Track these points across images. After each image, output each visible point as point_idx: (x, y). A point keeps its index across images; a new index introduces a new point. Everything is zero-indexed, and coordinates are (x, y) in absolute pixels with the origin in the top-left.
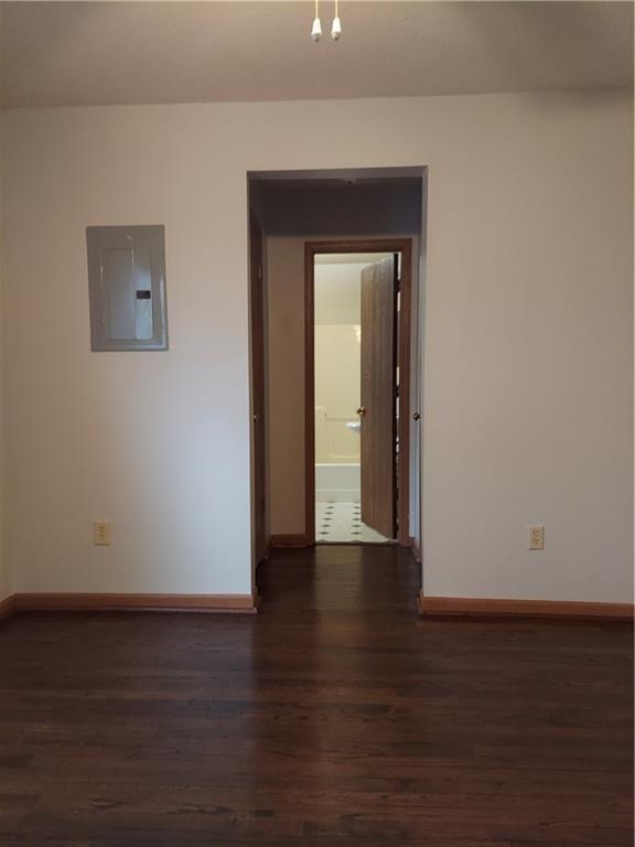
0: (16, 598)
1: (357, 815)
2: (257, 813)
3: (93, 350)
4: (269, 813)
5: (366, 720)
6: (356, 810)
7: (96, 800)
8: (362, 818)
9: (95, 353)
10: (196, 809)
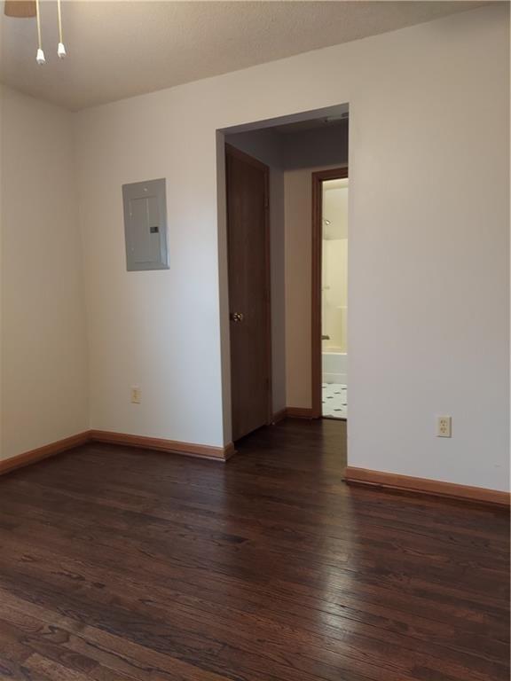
0: (91, 433)
1: (150, 601)
2: (95, 585)
3: (128, 270)
4: (101, 586)
5: (220, 545)
6: (151, 598)
8: (150, 603)
10: (67, 573)
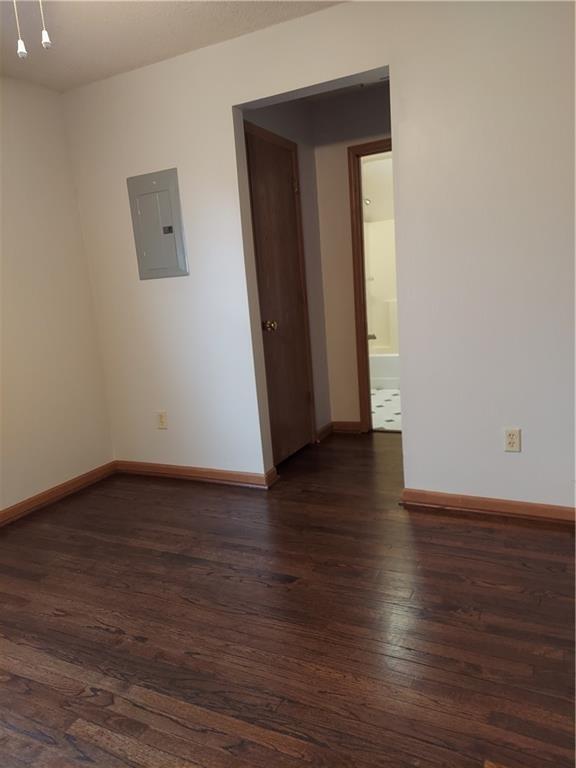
2: (136, 638)
3: (142, 279)
6: (199, 650)
7: (57, 610)
8: (198, 656)
9: (144, 282)
10: (104, 627)
